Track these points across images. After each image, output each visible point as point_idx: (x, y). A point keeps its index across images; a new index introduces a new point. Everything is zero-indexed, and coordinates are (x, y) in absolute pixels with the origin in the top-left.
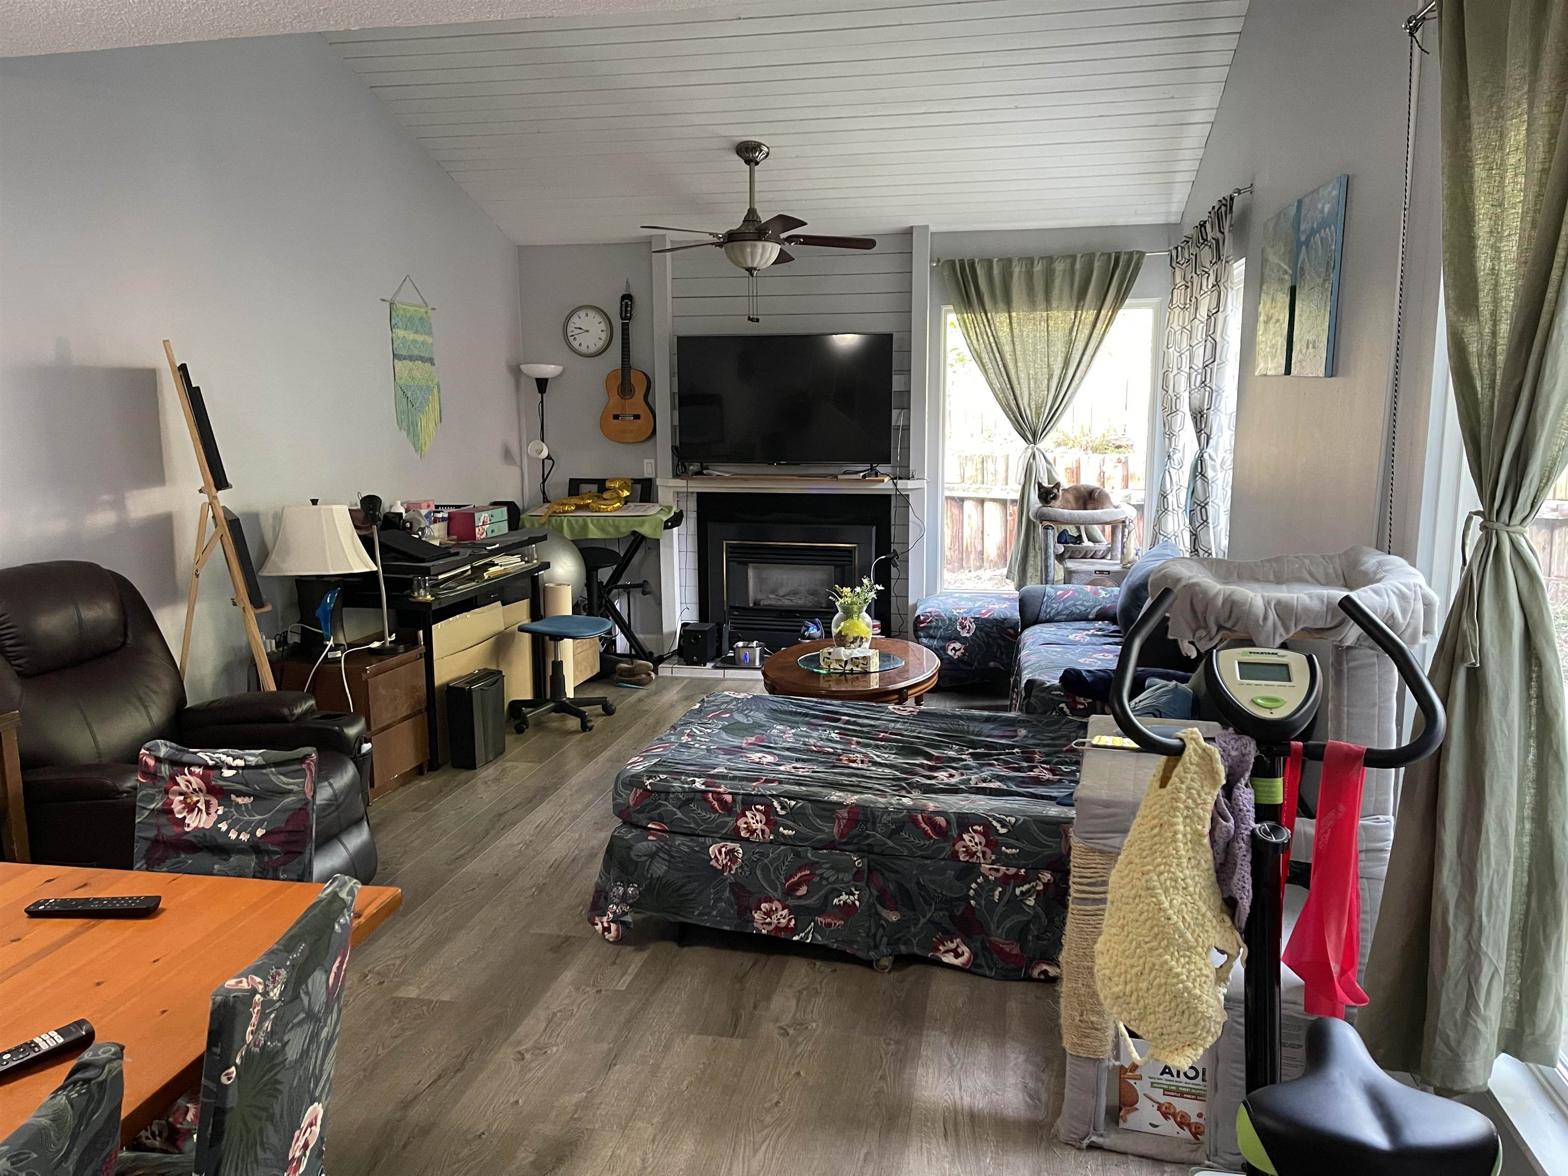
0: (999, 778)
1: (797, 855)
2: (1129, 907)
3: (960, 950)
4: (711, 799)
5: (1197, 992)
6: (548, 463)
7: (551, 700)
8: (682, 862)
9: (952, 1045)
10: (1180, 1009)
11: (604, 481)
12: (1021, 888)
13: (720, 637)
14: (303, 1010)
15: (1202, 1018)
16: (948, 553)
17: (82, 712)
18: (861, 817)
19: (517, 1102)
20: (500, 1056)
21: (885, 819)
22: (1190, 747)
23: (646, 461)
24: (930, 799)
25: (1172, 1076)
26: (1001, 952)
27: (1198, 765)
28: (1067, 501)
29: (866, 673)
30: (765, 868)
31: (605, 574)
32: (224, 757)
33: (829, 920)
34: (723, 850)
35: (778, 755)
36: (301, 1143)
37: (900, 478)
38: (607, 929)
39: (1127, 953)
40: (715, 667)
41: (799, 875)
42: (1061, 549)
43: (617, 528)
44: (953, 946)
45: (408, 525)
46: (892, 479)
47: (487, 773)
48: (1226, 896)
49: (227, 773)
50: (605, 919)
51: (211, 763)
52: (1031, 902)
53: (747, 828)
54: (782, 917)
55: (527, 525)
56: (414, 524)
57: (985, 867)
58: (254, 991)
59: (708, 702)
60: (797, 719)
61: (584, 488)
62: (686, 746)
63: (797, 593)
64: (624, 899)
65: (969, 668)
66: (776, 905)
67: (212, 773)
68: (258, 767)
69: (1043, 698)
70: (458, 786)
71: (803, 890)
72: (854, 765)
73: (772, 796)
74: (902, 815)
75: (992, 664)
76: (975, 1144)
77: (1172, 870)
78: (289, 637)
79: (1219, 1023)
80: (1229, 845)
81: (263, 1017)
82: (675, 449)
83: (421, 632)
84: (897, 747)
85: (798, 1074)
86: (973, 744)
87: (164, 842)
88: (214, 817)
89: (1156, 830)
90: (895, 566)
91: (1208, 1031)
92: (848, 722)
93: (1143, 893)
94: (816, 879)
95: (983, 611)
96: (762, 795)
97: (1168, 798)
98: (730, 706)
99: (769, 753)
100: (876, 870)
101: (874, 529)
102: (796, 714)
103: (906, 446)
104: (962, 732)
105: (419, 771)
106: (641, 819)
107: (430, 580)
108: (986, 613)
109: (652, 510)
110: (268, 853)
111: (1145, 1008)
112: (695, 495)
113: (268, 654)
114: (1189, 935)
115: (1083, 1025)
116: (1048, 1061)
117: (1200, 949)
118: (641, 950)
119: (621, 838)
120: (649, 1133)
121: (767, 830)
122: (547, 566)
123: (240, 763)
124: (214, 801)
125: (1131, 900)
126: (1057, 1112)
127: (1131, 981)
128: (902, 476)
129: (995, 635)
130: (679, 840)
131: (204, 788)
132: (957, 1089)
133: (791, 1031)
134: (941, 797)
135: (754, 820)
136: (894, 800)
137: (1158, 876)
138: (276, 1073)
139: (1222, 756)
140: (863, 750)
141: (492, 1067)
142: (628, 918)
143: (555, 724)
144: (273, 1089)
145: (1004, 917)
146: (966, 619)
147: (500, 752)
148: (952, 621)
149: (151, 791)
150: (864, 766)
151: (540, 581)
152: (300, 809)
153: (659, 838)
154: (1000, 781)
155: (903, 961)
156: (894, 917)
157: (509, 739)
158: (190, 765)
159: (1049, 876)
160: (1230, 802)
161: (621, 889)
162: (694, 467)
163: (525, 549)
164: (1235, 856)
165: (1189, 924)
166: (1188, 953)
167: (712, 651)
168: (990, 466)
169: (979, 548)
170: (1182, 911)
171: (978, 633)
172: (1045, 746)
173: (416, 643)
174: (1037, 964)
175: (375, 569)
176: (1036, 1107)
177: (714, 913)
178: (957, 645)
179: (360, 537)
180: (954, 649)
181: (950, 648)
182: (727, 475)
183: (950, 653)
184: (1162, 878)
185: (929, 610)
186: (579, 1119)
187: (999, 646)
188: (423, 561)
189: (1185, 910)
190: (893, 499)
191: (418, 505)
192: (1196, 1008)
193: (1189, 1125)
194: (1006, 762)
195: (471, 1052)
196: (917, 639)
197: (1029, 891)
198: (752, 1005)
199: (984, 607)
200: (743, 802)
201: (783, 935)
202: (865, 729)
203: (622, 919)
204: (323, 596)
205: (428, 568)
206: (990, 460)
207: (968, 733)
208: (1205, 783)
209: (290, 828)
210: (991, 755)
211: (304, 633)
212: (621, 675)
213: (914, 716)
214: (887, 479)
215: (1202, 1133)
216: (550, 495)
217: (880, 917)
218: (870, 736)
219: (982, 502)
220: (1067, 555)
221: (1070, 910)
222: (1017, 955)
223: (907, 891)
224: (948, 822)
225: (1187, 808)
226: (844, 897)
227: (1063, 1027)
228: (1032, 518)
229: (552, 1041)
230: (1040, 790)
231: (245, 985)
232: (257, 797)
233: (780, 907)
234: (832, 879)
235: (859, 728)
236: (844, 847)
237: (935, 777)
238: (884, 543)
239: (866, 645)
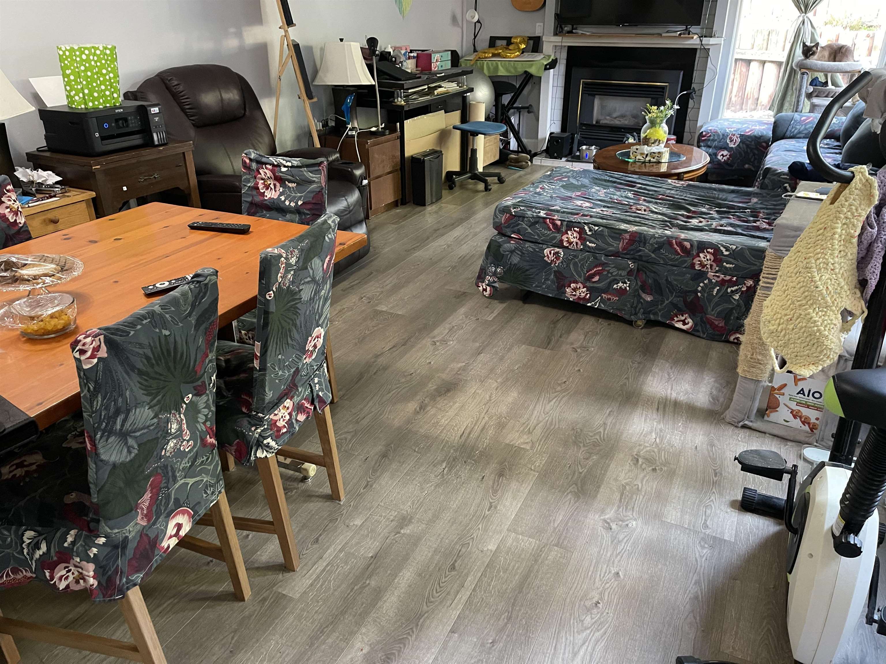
0: (731, 225)
1: (595, 258)
2: (791, 279)
3: (686, 321)
4: (548, 223)
5: (826, 333)
6: (478, 25)
7: (470, 172)
8: (528, 257)
9: (671, 368)
10: (812, 342)
11: (511, 38)
12: (732, 289)
13: (572, 142)
14: (310, 276)
15: (825, 349)
16: (733, 99)
17: (225, 149)
18: (637, 239)
19: (430, 363)
20: (424, 342)
21: (652, 241)
22: (857, 177)
23: (538, 24)
24: (683, 233)
25: (804, 395)
26: (712, 324)
27: (860, 190)
28: (823, 56)
29: (659, 163)
30: (575, 264)
31: (506, 99)
32: (282, 161)
33: (609, 296)
34: (552, 252)
35: (593, 203)
36: (313, 344)
37: (705, 37)
38: (485, 290)
39: (783, 307)
40: (567, 161)
41: (595, 270)
42: (811, 89)
43: (515, 68)
44: (683, 318)
45: (394, 59)
46: (700, 37)
47: (429, 209)
48: (861, 278)
49: (284, 169)
50: (484, 284)
51: (276, 163)
52: (737, 297)
53: (568, 241)
54: (582, 292)
55: (463, 65)
56: (397, 59)
57: (711, 274)
58: (280, 256)
59: (555, 171)
60: (609, 184)
61: (499, 43)
62: (539, 194)
63: (625, 116)
64: (495, 274)
65: (730, 168)
66: (580, 285)
67: (277, 169)
68: (297, 167)
69: (774, 179)
70: (414, 214)
71: (596, 278)
72: (639, 212)
73: (585, 223)
74: (662, 240)
75: (747, 166)
76: (674, 416)
77: (826, 257)
78: (329, 122)
79: (837, 353)
80: (871, 245)
81: (287, 271)
82: (556, 15)
83: (398, 124)
84: (669, 204)
85: (579, 370)
86: (719, 206)
87: (255, 204)
88: (278, 193)
89: (821, 231)
90: (692, 99)
91: (828, 357)
92: (640, 188)
93: (803, 271)
94: (605, 273)
95: (747, 131)
96: (579, 223)
97: (834, 211)
98: (569, 174)
99: (587, 202)
100: (643, 271)
101: (682, 73)
102: (609, 181)
103: (713, 13)
104: (714, 198)
105: (395, 204)
106: (508, 231)
107: (404, 92)
108: (749, 132)
109: (538, 57)
110: (305, 214)
111: (789, 340)
112: (566, 48)
113: (317, 131)
114: (828, 299)
115: (752, 360)
116: (728, 383)
117: (834, 308)
118: (502, 303)
119: (496, 241)
120: (495, 385)
121: (579, 243)
122: (471, 90)
123: (289, 164)
124: (278, 185)
125: (793, 275)
126: (728, 407)
127: (782, 324)
128: (707, 35)
129: (752, 147)
130: (527, 245)
131: (273, 176)
132: (670, 389)
133: (579, 350)
134: (691, 232)
135: (572, 236)
136: (660, 231)
137: (816, 261)
138: (296, 304)
139: (879, 186)
140: (647, 204)
141: (419, 346)
142: (496, 285)
143: (470, 186)
144: (295, 310)
145: (717, 304)
146: (734, 135)
147: (439, 198)
148: (725, 136)
149: (248, 177)
150: (646, 213)
151: (468, 100)
152: (319, 192)
153: (517, 243)
154: (732, 227)
155: (651, 324)
156: (649, 298)
157: (445, 192)
158: (266, 164)
159: (751, 282)
160: (878, 216)
161: (494, 269)
162: (567, 28)
163: (460, 78)
164: (873, 252)
165: (830, 292)
166: (825, 310)
167: (566, 151)
168: (773, 37)
169: (756, 96)
170: (827, 283)
171: (741, 144)
172: (767, 209)
173: (395, 130)
174: (735, 333)
175: (374, 83)
176: (715, 404)
177: (544, 286)
178: (725, 153)
179: (367, 64)
180: (722, 155)
181: (721, 154)
182: (588, 34)
183: (720, 157)
184: (818, 261)
185: (710, 128)
186: (460, 374)
187: (754, 154)
188: (400, 80)
189: (830, 283)
190: (698, 51)
191: (401, 48)
192: (823, 342)
193: (809, 424)
194: (738, 217)
195: (410, 338)
196: (699, 147)
197: (737, 290)
198: (559, 335)
199: (749, 128)
200: (567, 226)
201: (581, 302)
202: (651, 193)
203: (493, 285)
204: (346, 98)
205: (403, 84)
206: (774, 33)
207: (718, 199)
208: (863, 202)
209: (314, 202)
210: (729, 212)
211: (337, 120)
212: (511, 162)
213: (684, 187)
214: (696, 37)
215: (816, 429)
216: (478, 48)
217: (641, 297)
218: (653, 197)
219: (763, 63)
220: (815, 94)
221: (757, 293)
222: (722, 327)
223: (659, 284)
224: (692, 246)
225: (846, 218)
226: (620, 284)
227: (740, 361)
228: (794, 67)
229: (451, 339)
230: (758, 234)
231: (276, 251)
232: (298, 184)
233: (582, 286)
234: (614, 274)
235: (646, 192)
236: (624, 256)
237: (690, 222)
238: (687, 83)
239: (662, 145)
